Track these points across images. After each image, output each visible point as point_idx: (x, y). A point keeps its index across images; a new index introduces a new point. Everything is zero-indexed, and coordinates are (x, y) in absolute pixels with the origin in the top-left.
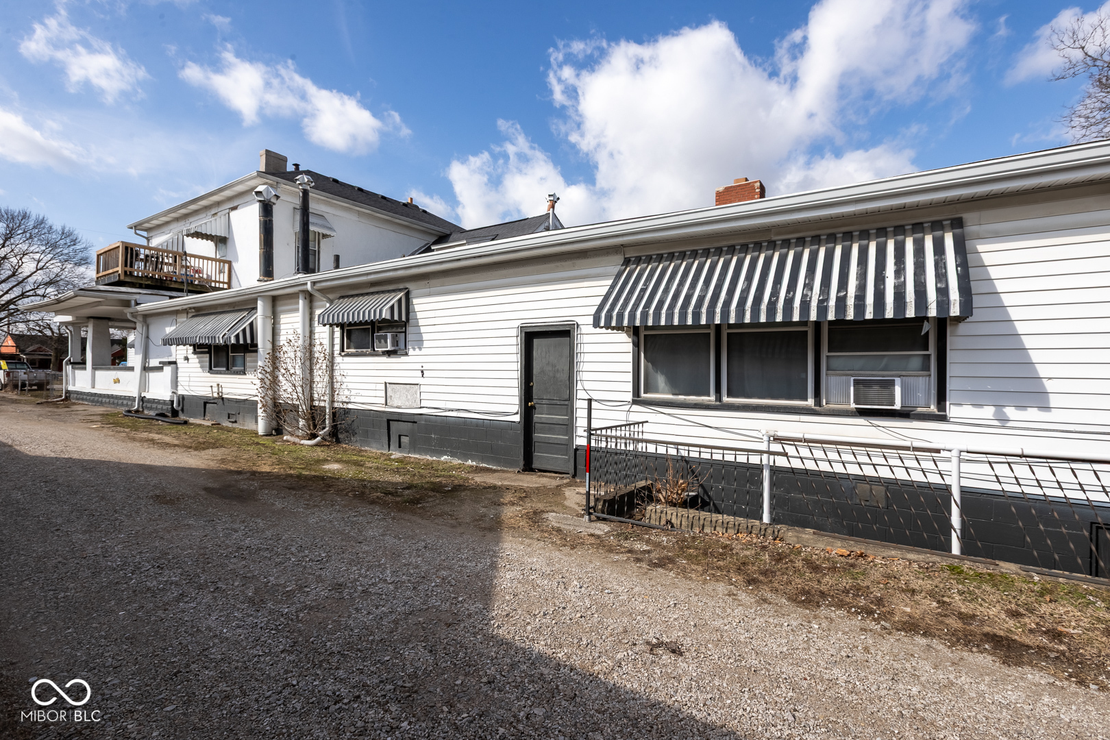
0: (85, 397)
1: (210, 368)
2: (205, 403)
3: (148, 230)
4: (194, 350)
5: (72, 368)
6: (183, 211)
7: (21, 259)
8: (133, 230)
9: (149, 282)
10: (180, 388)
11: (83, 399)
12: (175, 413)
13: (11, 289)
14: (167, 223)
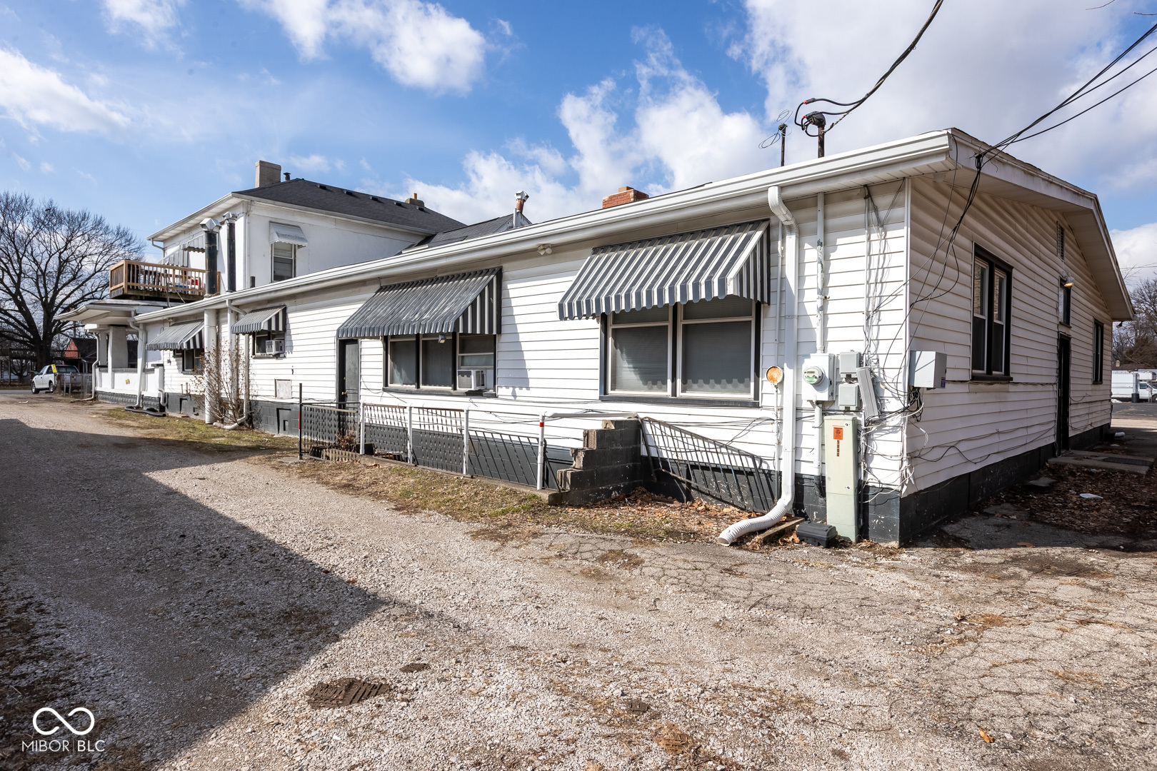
0: (107, 396)
1: (183, 370)
2: (181, 400)
3: (164, 241)
4: (174, 354)
5: (100, 371)
6: (186, 225)
7: (80, 262)
8: (151, 242)
9: (148, 295)
10: (166, 387)
11: (106, 399)
12: (162, 409)
13: (72, 292)
14: (177, 235)
